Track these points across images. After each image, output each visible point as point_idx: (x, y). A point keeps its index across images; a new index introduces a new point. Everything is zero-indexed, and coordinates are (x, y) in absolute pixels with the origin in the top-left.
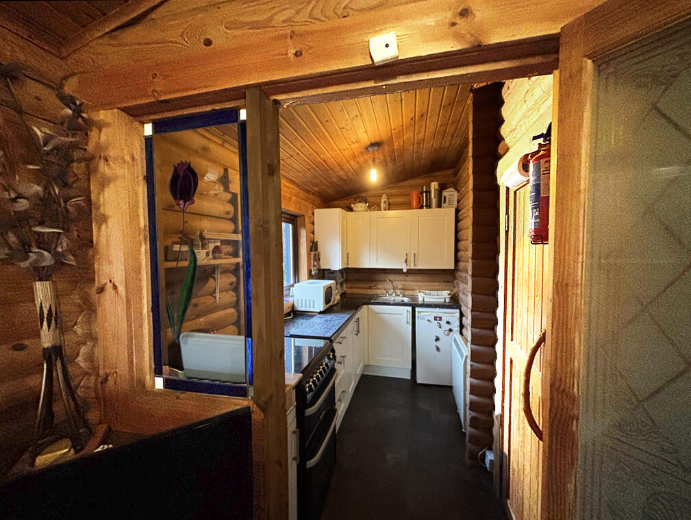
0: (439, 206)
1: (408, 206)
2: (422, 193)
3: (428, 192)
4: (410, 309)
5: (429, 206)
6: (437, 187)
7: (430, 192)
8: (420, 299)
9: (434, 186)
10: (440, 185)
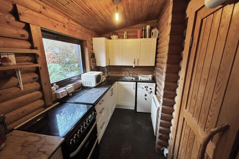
0: (150, 37)
1: (136, 37)
2: (142, 31)
3: (145, 30)
4: (135, 83)
5: (145, 37)
6: (149, 28)
7: (146, 30)
8: (140, 79)
9: (148, 27)
10: (150, 27)
